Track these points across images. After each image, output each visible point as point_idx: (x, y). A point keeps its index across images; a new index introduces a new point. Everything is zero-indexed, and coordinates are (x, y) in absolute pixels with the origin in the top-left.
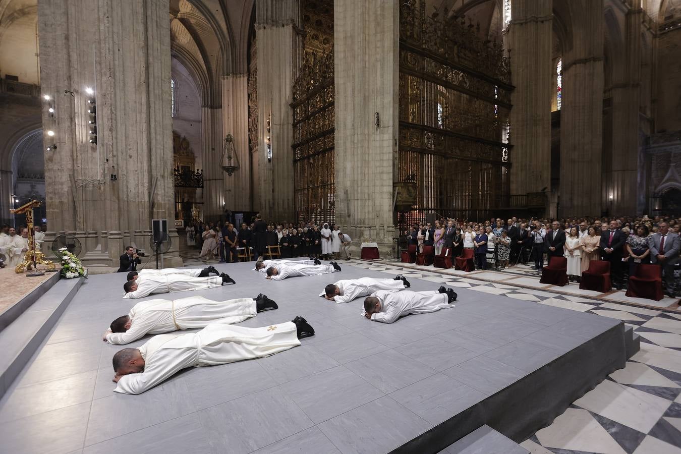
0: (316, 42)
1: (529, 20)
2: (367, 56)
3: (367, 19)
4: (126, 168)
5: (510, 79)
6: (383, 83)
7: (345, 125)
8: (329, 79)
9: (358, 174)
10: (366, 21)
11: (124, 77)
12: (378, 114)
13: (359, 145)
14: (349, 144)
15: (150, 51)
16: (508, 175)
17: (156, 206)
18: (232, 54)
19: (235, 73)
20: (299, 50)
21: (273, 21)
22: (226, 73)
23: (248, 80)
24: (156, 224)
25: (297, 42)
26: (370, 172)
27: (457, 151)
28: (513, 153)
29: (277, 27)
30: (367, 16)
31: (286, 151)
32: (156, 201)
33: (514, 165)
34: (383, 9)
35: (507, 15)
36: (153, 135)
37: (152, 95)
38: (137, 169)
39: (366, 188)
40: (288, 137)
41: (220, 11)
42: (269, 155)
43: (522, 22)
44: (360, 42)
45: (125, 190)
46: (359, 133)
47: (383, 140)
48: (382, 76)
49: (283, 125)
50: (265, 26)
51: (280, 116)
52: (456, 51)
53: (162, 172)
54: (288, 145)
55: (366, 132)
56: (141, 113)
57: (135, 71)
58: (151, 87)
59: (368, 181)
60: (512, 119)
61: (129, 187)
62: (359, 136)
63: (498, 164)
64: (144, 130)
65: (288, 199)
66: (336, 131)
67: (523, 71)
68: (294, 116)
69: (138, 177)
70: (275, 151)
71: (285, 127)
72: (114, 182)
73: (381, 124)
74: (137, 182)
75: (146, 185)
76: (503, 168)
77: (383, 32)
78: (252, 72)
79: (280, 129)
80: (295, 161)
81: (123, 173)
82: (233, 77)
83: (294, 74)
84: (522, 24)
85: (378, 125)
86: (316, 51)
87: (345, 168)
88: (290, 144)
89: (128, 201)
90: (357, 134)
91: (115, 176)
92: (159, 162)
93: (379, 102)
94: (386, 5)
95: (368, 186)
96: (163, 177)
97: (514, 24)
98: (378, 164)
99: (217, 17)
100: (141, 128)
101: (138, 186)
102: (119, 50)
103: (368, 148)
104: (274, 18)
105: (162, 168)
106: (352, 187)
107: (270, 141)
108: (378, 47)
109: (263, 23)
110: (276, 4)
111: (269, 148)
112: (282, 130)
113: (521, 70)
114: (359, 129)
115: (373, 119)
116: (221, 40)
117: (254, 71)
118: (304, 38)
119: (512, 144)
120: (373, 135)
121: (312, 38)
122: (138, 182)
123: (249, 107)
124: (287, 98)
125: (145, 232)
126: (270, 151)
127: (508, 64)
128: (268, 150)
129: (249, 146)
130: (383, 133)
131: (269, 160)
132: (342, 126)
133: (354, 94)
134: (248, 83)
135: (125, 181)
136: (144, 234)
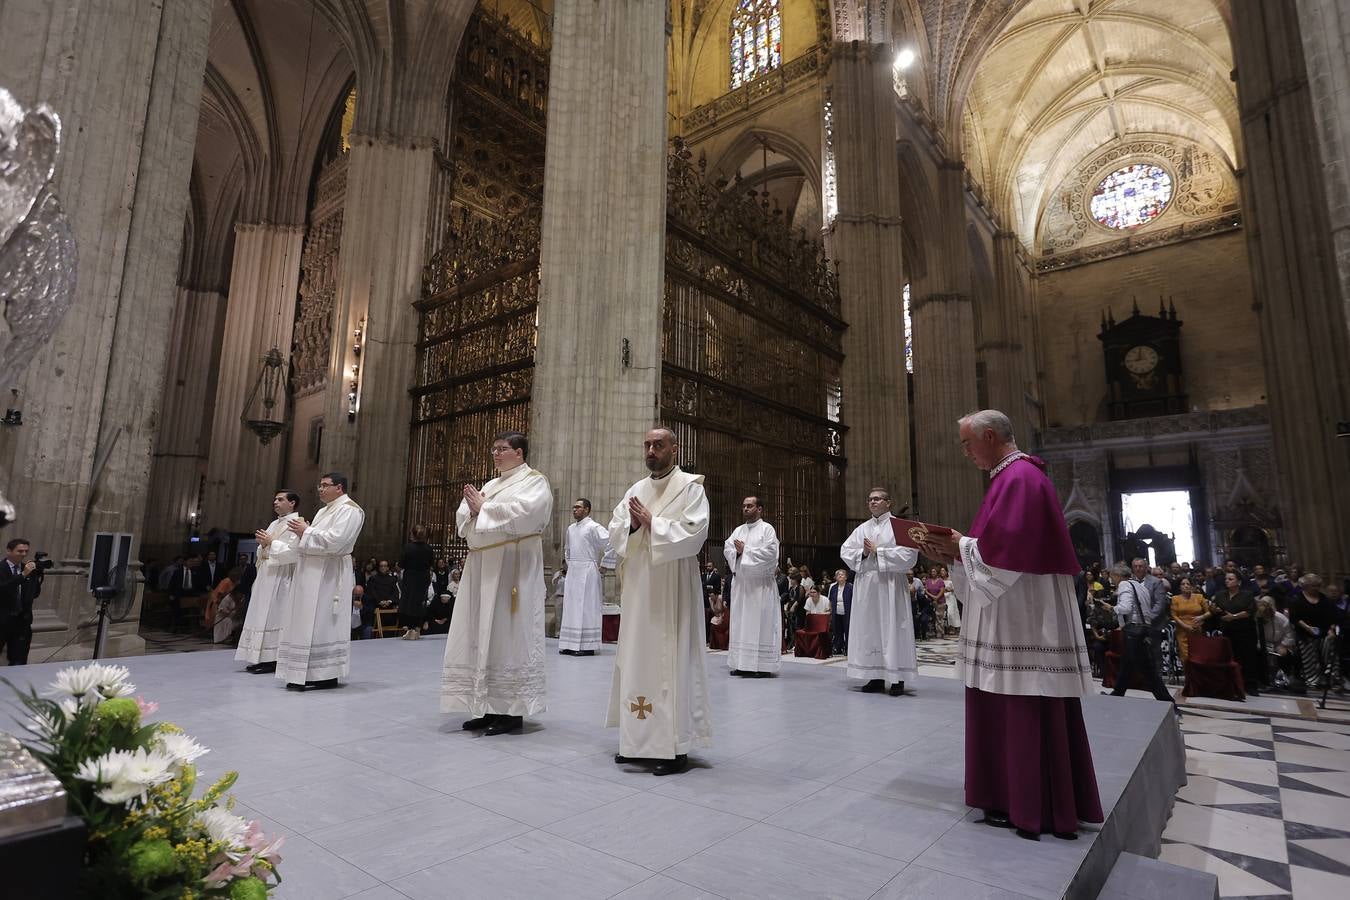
0: (472, 191)
1: (865, 219)
2: (610, 233)
3: (612, 168)
4: (45, 399)
5: (839, 311)
6: (638, 286)
7: (558, 357)
8: (516, 264)
9: (580, 457)
10: (610, 170)
11: (80, 188)
12: (627, 342)
13: (587, 400)
14: (563, 396)
15: (149, 145)
16: (841, 481)
17: (101, 500)
18: (272, 182)
19: (273, 220)
20: (441, 199)
21: (391, 135)
22: (249, 219)
23: (305, 240)
24: (105, 543)
25: (440, 184)
26: (607, 456)
27: (758, 428)
28: (849, 440)
29: (398, 147)
30: (612, 161)
31: (394, 400)
32: (102, 487)
33: (851, 462)
34: (642, 155)
35: (831, 207)
36: (123, 329)
37: (137, 239)
38: (71, 404)
39: (598, 487)
40: (401, 371)
41: (257, 92)
42: (351, 406)
43: (854, 219)
44: (598, 205)
45: (31, 452)
46: (587, 375)
47: (635, 393)
48: (638, 273)
49: (393, 344)
50: (373, 140)
51: (388, 325)
52: (755, 249)
53: (131, 415)
54: (400, 385)
55: (602, 374)
56: (107, 273)
57: (109, 179)
58: (139, 221)
59: (603, 472)
60: (844, 379)
61: (41, 447)
62: (587, 382)
63: (823, 458)
64: (107, 315)
65: (390, 509)
66: (537, 368)
67: (859, 299)
68: (421, 327)
69: (70, 424)
70: (369, 399)
71: (398, 348)
72: (9, 430)
73: (634, 363)
74: (65, 435)
75: (91, 445)
76: (831, 467)
77: (641, 194)
78: (316, 224)
79: (385, 352)
80: (415, 425)
81: (35, 410)
82: (269, 229)
83: (429, 243)
84: (854, 223)
85: (627, 363)
86: (470, 207)
87: (552, 444)
88: (406, 387)
89: (32, 482)
90: (583, 377)
91: (18, 414)
92: (125, 395)
93: (629, 319)
94: (649, 151)
95: (602, 485)
96: (129, 429)
97: (843, 221)
98: (623, 440)
99: (246, 102)
100: (102, 308)
101: (66, 447)
102: (81, 130)
103: (605, 406)
104: (395, 130)
105: (132, 408)
106: (566, 483)
107: (357, 374)
108: (631, 221)
109: (369, 134)
110: (401, 104)
111: (355, 390)
112: (389, 356)
113: (856, 298)
114: (588, 368)
115: (616, 351)
116: (248, 149)
117: (322, 224)
118: (454, 177)
119: (846, 424)
120: (616, 382)
121: (464, 181)
122: (68, 436)
123: (299, 298)
124: (409, 290)
125: (64, 564)
126: (355, 398)
127: (836, 285)
128: (352, 395)
129: (289, 381)
130: (636, 381)
131: (352, 417)
132: (552, 356)
133: (580, 298)
134: (304, 247)
135: (37, 430)
136: (61, 569)
